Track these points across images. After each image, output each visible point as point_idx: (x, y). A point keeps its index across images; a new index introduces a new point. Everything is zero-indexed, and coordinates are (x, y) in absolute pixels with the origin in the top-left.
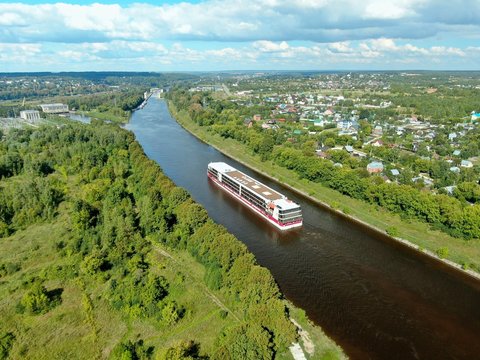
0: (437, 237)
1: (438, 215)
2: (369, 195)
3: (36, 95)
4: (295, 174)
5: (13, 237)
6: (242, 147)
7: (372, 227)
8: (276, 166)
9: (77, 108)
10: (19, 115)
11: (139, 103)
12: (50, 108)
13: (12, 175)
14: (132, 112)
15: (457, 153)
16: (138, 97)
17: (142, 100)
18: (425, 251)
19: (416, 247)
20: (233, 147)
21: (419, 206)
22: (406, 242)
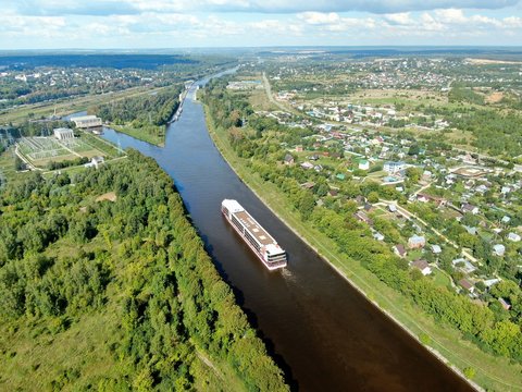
0: (467, 349)
1: (470, 327)
2: (406, 290)
3: (66, 95)
4: (335, 244)
5: (69, 332)
6: (282, 197)
7: (405, 328)
8: (316, 231)
9: (110, 120)
10: (52, 133)
11: (175, 111)
12: (83, 122)
13: (58, 238)
14: (168, 126)
15: (506, 219)
16: (172, 102)
17: (177, 106)
18: (453, 367)
19: (445, 361)
20: (273, 195)
21: (452, 315)
22: (436, 353)
